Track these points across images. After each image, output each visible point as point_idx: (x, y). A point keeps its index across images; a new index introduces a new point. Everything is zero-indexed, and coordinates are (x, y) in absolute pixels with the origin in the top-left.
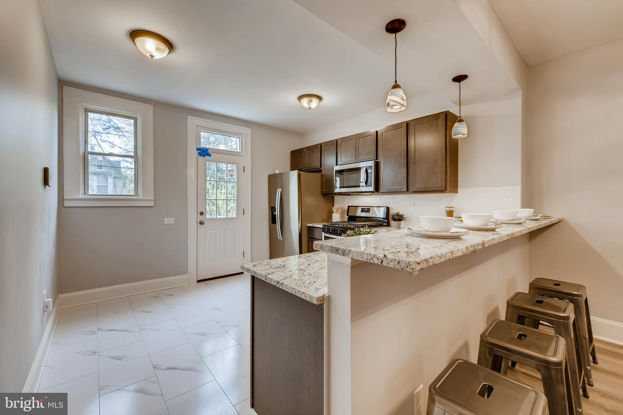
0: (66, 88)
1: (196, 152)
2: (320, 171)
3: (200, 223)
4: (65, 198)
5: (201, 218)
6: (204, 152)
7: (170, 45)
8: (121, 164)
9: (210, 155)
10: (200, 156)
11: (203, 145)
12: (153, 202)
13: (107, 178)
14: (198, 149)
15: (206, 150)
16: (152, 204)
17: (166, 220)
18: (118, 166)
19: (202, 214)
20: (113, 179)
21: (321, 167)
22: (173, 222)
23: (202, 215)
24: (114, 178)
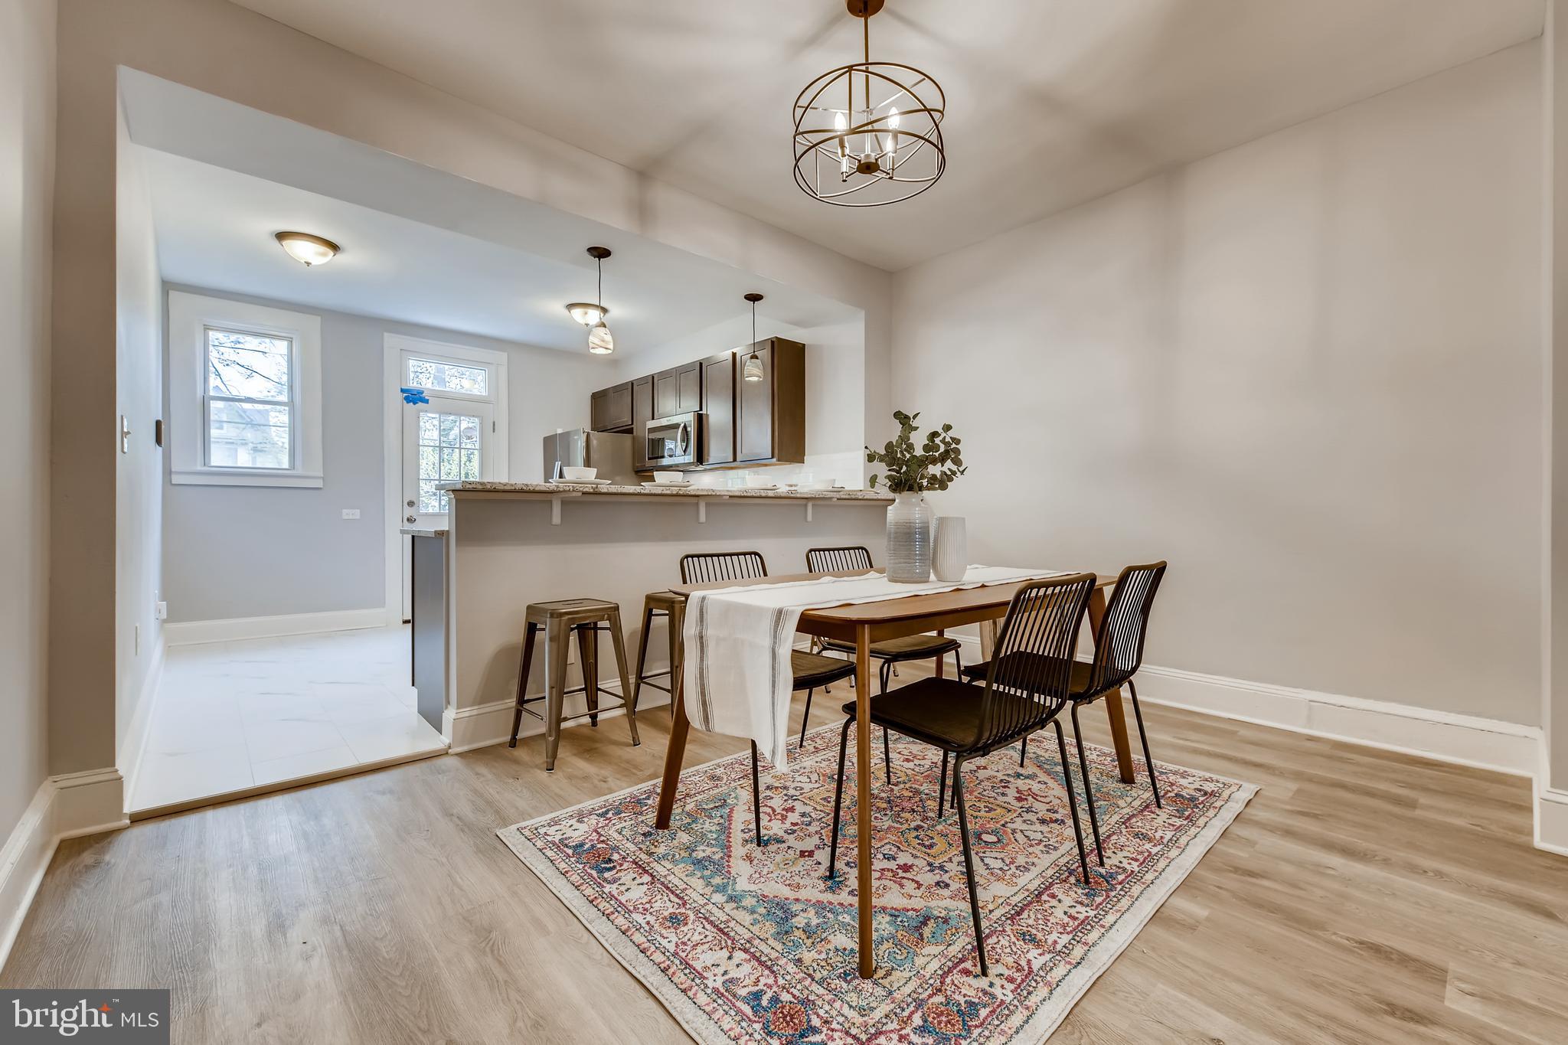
0: (173, 295)
1: (401, 396)
2: (630, 431)
3: (408, 520)
4: (173, 470)
5: (409, 512)
6: (414, 397)
7: (334, 247)
8: (270, 419)
9: (427, 402)
10: (408, 403)
11: (413, 385)
12: (321, 481)
13: (237, 451)
14: (403, 391)
15: (418, 393)
16: (319, 484)
17: (345, 511)
18: (262, 422)
19: (411, 504)
20: (249, 454)
21: (632, 424)
22: (358, 517)
23: (412, 506)
24: (252, 452)
